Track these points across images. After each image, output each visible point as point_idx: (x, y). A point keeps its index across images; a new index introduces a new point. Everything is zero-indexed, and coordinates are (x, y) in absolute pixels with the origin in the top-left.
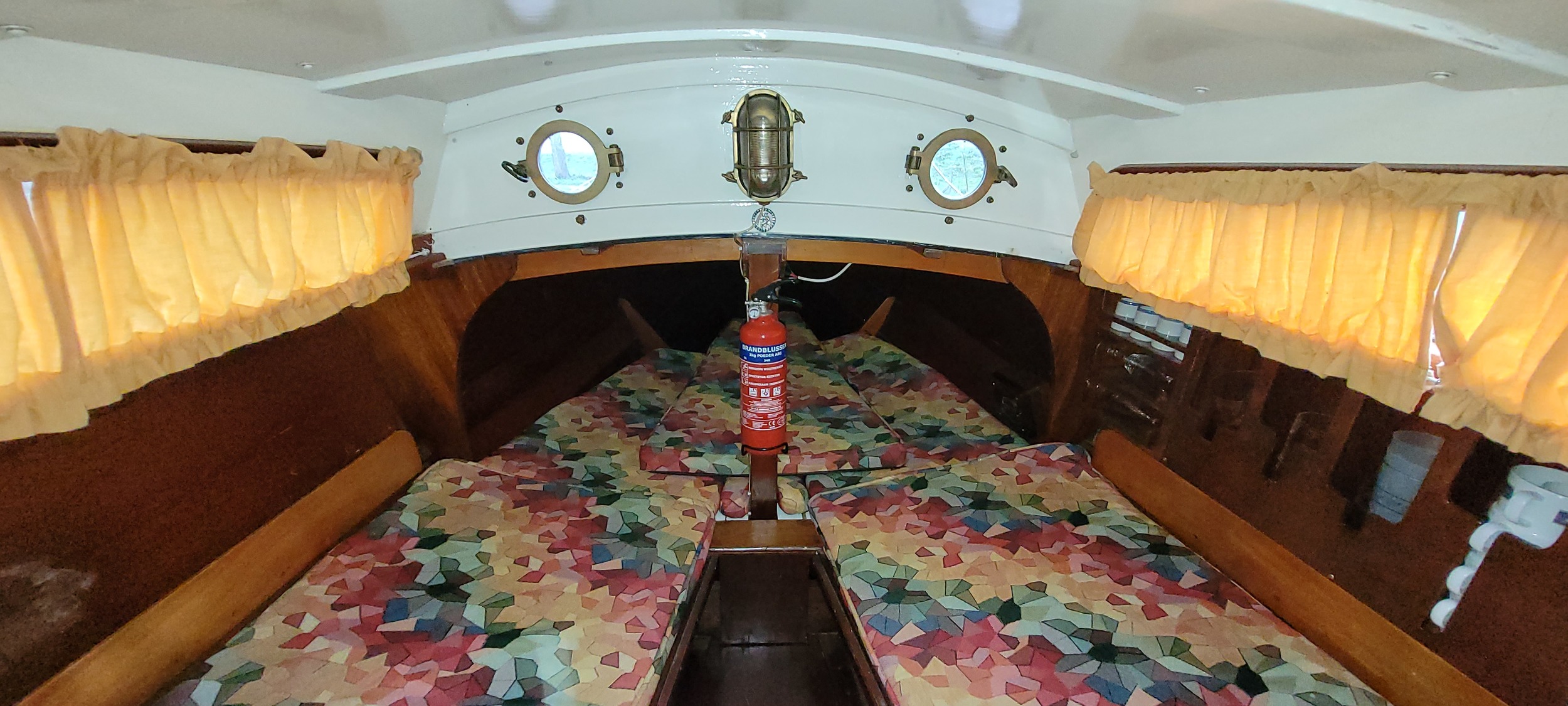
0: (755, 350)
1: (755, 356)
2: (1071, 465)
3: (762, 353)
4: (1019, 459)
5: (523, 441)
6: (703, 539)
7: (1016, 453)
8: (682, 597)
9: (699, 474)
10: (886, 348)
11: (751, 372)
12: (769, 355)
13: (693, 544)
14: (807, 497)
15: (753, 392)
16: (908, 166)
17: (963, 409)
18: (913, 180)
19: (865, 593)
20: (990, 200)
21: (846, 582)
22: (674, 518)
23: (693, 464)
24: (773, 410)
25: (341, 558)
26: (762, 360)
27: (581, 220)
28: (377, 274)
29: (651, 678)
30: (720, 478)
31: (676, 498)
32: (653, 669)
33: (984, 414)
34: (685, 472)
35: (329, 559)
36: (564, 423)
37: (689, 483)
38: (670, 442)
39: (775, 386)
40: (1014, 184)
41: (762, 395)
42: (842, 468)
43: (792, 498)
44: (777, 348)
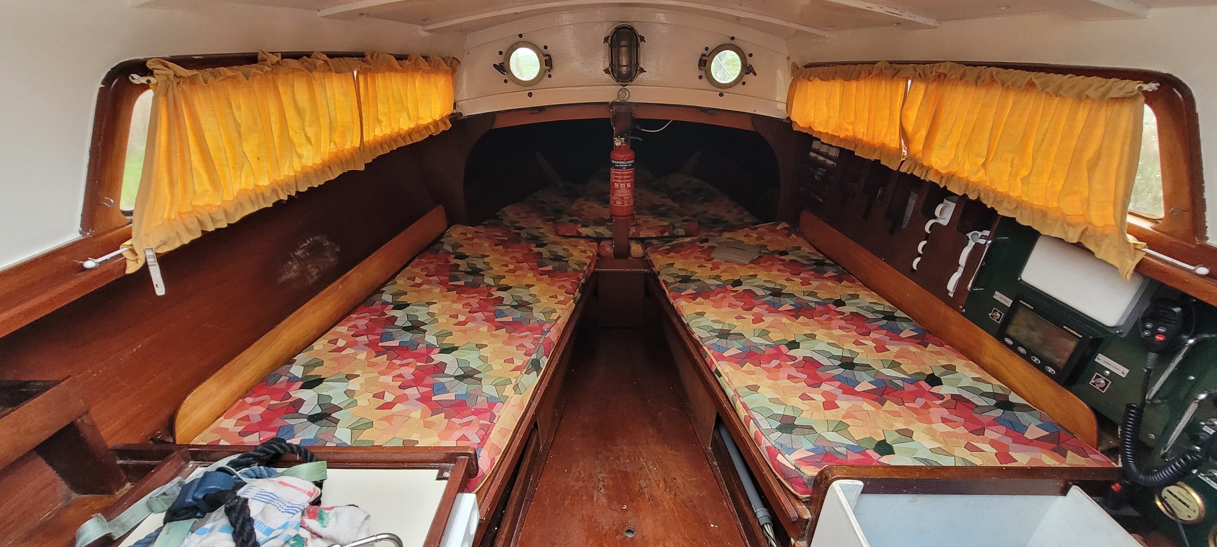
0: (618, 162)
1: (618, 166)
2: (786, 232)
3: (622, 164)
4: (759, 230)
5: (492, 221)
6: (591, 262)
7: (758, 227)
8: (583, 281)
9: (587, 237)
10: (695, 180)
11: (616, 174)
12: (625, 166)
13: (586, 263)
14: (644, 249)
15: (616, 185)
16: (700, 65)
17: (735, 211)
18: (702, 73)
19: (670, 280)
20: (744, 83)
21: (661, 278)
22: (576, 253)
23: (584, 231)
24: (627, 195)
25: (422, 260)
26: (621, 168)
27: (530, 95)
28: (439, 120)
29: (571, 305)
30: (599, 239)
31: (576, 246)
32: (572, 301)
33: (746, 213)
34: (579, 236)
35: (417, 260)
36: (511, 215)
37: (582, 241)
38: (570, 221)
39: (628, 182)
40: (755, 74)
41: (621, 187)
42: (664, 235)
43: (636, 249)
44: (629, 162)
